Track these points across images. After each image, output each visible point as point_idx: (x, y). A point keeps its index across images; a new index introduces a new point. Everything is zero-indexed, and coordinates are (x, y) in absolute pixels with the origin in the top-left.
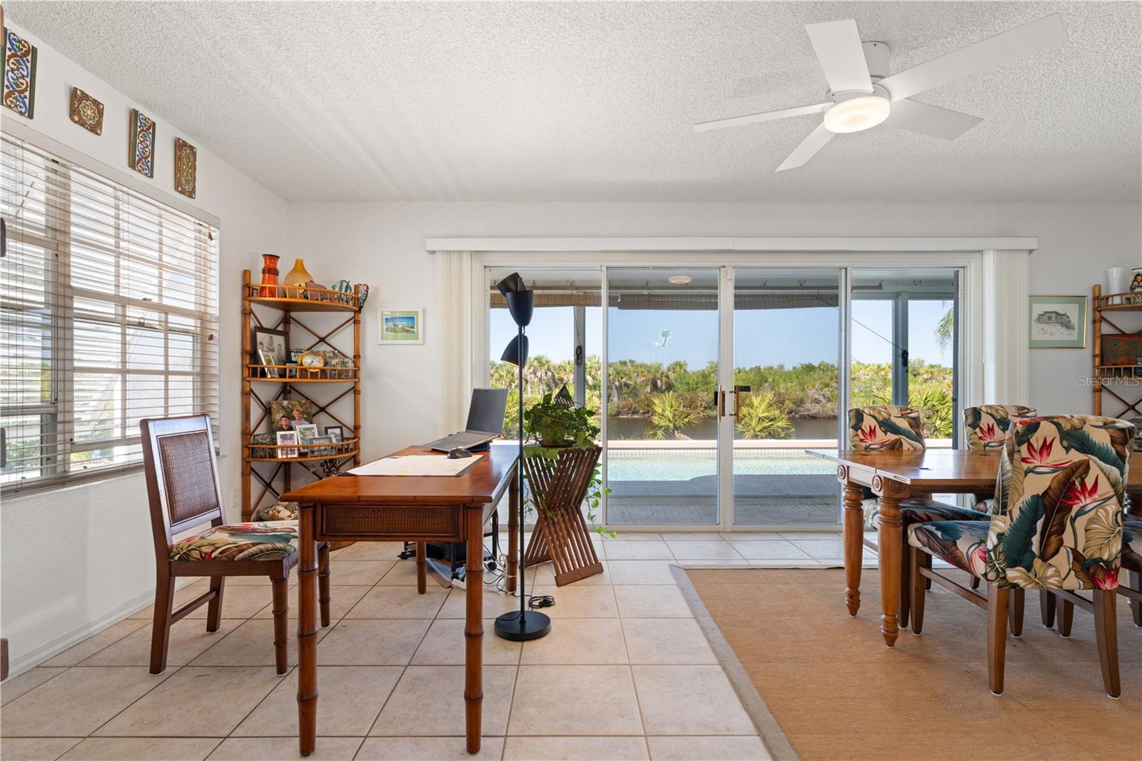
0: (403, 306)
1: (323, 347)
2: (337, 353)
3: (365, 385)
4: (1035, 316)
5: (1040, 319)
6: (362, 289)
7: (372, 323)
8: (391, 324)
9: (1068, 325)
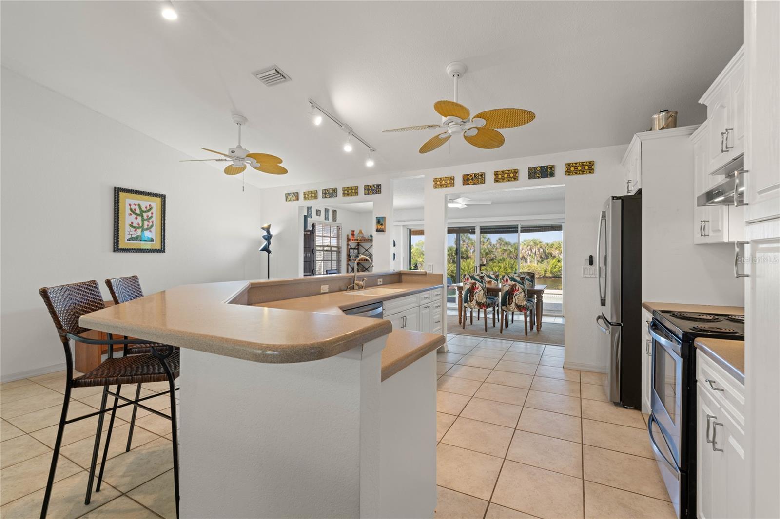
1: (367, 252)
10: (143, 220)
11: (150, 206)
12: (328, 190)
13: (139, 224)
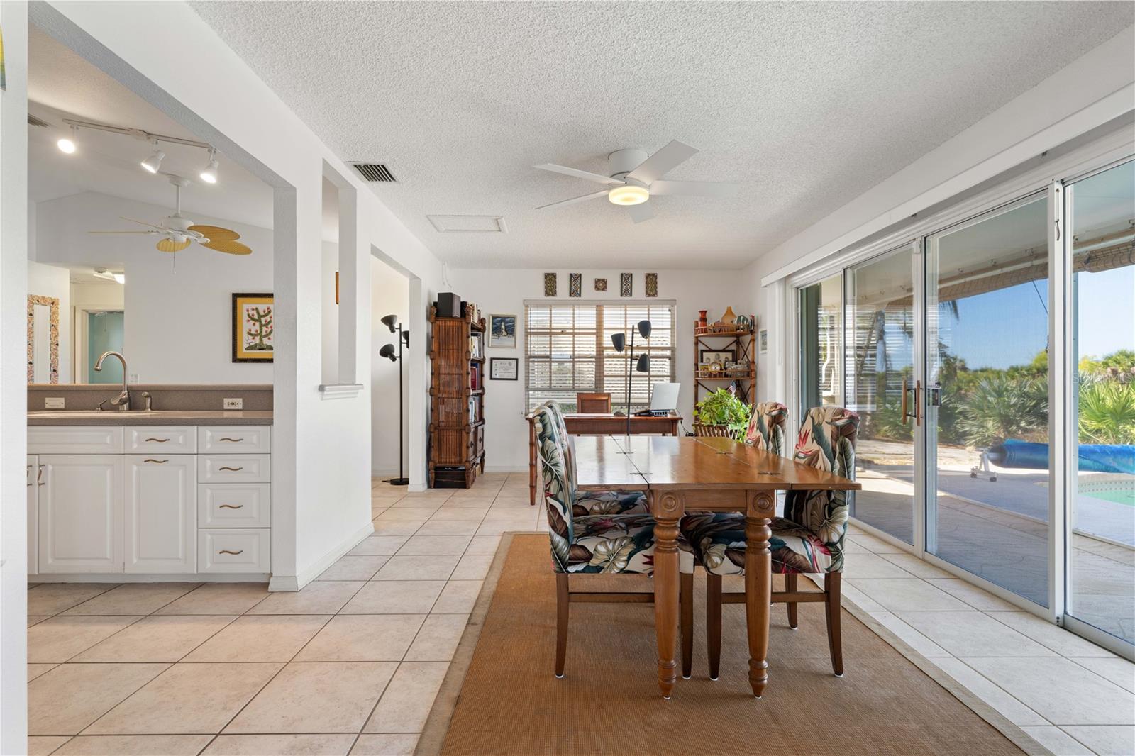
7: (758, 341)
10: (261, 326)
11: (268, 309)
13: (257, 331)
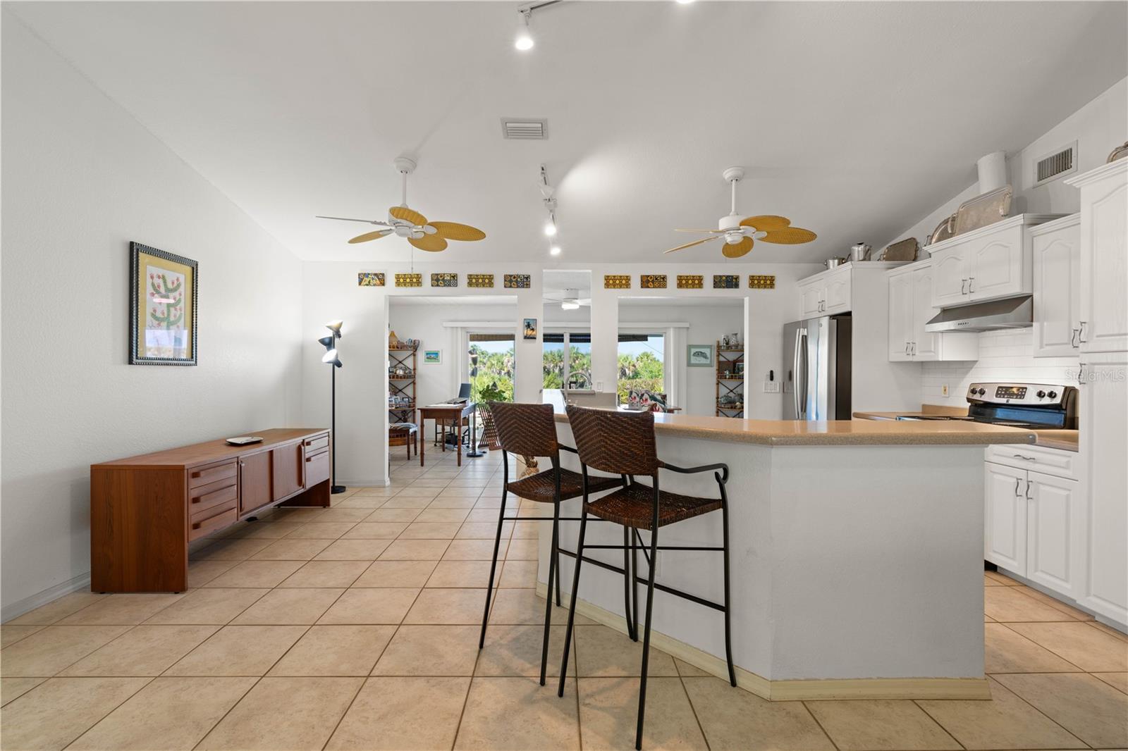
0: (432, 349)
1: (401, 365)
2: (406, 368)
3: (418, 380)
4: (692, 353)
5: (694, 354)
6: (417, 342)
7: (421, 356)
8: (428, 356)
9: (706, 357)
11: (177, 280)
12: (442, 275)
13: (163, 314)
